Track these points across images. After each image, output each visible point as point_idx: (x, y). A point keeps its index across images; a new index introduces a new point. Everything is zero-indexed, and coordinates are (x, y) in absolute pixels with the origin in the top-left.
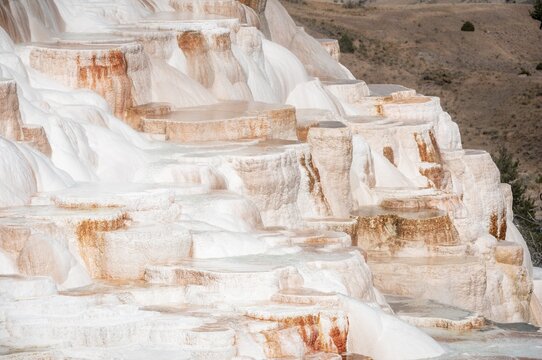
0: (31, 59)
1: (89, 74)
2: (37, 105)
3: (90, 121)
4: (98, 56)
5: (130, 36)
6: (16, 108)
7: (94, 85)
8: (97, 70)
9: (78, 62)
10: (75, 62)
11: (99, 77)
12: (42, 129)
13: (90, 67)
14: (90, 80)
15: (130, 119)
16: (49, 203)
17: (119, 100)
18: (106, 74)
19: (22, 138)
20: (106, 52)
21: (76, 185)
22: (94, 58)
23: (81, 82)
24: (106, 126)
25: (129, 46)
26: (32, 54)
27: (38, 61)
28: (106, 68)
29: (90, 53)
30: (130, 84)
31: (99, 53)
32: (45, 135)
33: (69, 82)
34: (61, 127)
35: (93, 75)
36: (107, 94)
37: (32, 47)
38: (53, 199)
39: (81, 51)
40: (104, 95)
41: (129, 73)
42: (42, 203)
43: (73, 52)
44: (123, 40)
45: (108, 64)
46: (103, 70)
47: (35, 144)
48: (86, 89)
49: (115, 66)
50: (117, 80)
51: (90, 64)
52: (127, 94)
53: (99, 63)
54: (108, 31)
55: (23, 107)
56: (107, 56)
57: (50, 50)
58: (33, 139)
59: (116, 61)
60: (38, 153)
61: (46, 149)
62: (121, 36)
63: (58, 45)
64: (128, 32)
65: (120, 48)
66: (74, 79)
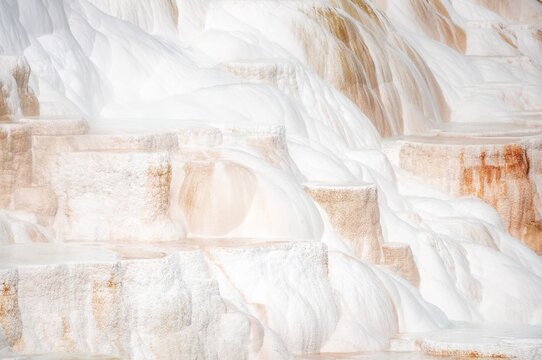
0: (401, 158)
1: (476, 177)
2: (404, 217)
3: (474, 239)
4: (489, 153)
5: (537, 127)
6: (375, 221)
7: (482, 191)
8: (488, 171)
9: (462, 161)
10: (458, 161)
11: (489, 181)
12: (408, 249)
13: (477, 168)
14: (477, 185)
15: (530, 238)
16: (413, 348)
17: (516, 212)
18: (498, 177)
19: (382, 260)
20: (501, 148)
21: (450, 325)
22: (483, 157)
23: (465, 187)
24: (496, 248)
25: (533, 140)
26: (403, 151)
27: (410, 160)
28: (499, 169)
29: (478, 149)
30: (532, 191)
31: (490, 149)
32: (412, 257)
33: (449, 187)
34: (433, 246)
35: (482, 178)
36: (500, 203)
37: (403, 142)
38: (418, 343)
39: (467, 147)
40: (495, 205)
41: (532, 174)
42: (404, 348)
43: (456, 148)
44: (527, 131)
45: (502, 163)
46: (494, 171)
47: (398, 268)
48: (470, 196)
49: (512, 167)
50: (513, 185)
51: (478, 163)
52: (527, 204)
53: (489, 162)
54: (506, 120)
55: (385, 220)
56: (501, 152)
57: (426, 146)
58: (396, 263)
59: (514, 160)
60: (403, 282)
61: (412, 275)
62: (524, 126)
63: (439, 139)
64: (533, 122)
65: (520, 142)
66: (455, 184)
